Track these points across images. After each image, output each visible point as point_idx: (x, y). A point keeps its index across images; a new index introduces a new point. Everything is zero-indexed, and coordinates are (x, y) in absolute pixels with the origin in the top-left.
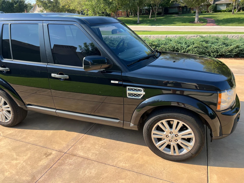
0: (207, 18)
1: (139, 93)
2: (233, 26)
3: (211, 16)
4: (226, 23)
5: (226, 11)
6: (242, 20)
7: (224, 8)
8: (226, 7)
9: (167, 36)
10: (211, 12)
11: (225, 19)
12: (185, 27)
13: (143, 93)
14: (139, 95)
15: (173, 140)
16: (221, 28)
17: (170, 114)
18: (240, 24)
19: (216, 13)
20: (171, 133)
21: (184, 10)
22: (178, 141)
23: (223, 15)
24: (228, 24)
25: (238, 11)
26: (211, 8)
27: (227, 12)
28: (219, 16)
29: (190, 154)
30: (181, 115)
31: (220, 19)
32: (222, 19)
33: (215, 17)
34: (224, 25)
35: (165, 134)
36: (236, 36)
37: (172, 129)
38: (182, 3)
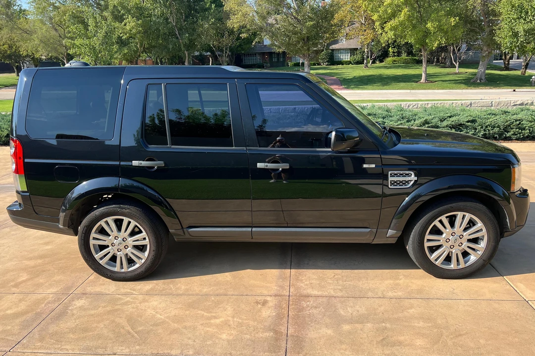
0: (324, 76)
1: (407, 179)
2: (375, 89)
3: (328, 71)
4: (361, 85)
5: (349, 63)
6: (386, 78)
7: (346, 57)
8: (350, 56)
9: (295, 108)
10: (324, 64)
11: (358, 78)
12: (290, 92)
13: (413, 178)
14: (407, 182)
15: (456, 245)
16: (355, 93)
17: (454, 204)
18: (385, 87)
19: (335, 67)
20: (453, 234)
21: (274, 59)
22: (463, 246)
23: (349, 70)
24: (365, 87)
25: (372, 63)
26: (324, 57)
27: (352, 64)
28: (344, 71)
29: (481, 262)
30: (469, 204)
31: (348, 78)
32: (351, 77)
33: (337, 73)
34: (359, 88)
35: (444, 238)
36: (414, 104)
37: (454, 228)
38: (276, 46)
